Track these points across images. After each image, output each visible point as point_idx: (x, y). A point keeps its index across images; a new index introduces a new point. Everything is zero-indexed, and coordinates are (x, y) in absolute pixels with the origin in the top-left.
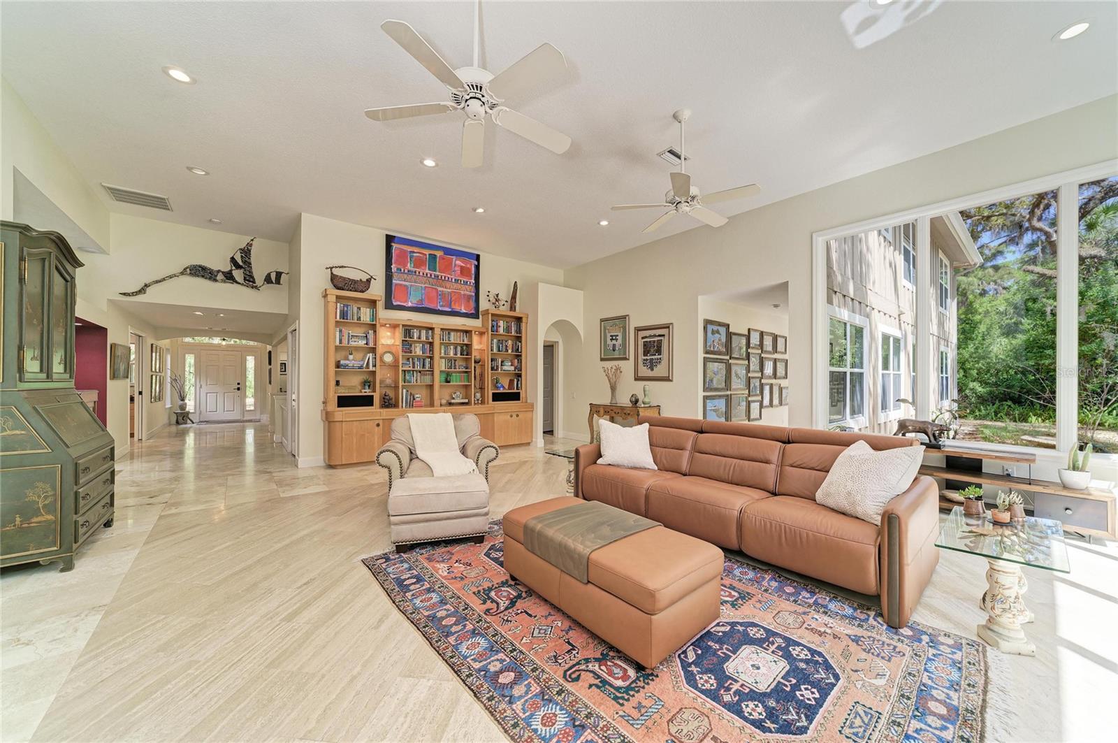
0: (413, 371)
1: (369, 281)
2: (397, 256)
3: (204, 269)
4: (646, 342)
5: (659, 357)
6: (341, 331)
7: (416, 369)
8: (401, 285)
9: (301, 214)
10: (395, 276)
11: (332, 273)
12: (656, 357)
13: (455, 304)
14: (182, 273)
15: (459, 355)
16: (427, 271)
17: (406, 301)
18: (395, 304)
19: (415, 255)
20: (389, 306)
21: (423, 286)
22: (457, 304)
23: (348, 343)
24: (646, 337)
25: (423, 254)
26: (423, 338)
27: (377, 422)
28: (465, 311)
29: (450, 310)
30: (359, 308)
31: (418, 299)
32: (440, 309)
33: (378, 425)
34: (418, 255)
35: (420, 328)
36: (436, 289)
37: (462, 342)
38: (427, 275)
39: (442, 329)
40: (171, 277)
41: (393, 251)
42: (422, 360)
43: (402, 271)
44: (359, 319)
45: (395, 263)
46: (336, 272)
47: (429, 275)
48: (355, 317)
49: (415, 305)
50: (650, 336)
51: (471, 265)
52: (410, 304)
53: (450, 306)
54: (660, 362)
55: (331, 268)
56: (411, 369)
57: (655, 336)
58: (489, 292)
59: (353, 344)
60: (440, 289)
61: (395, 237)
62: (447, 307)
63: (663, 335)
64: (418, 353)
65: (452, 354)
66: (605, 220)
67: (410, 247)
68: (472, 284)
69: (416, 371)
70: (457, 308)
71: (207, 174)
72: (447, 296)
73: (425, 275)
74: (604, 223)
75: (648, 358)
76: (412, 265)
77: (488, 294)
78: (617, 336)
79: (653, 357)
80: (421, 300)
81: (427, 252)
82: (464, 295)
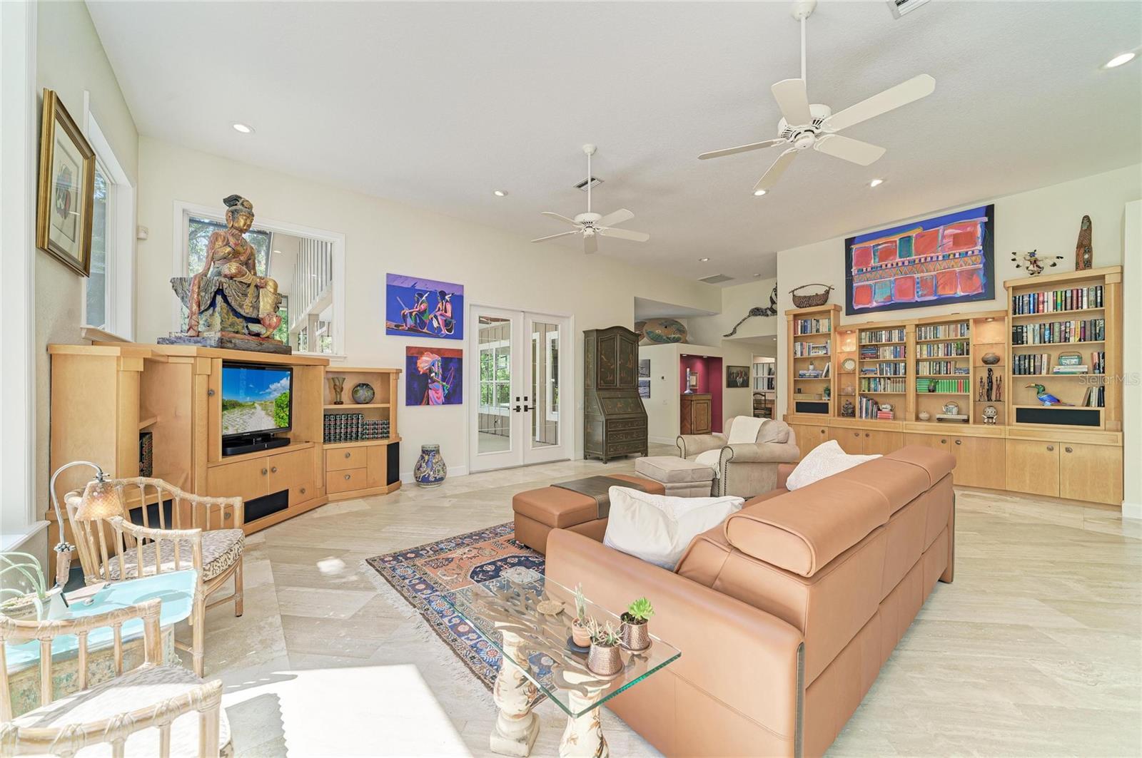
0: (880, 378)
1: (827, 292)
2: (858, 256)
3: (758, 309)
6: (802, 345)
7: (885, 376)
8: (863, 286)
9: (776, 254)
10: (855, 279)
11: (794, 295)
13: (944, 288)
14: (749, 316)
15: (954, 355)
16: (898, 260)
17: (870, 302)
18: (856, 308)
19: (880, 247)
20: (850, 311)
21: (892, 279)
22: (947, 288)
23: (809, 354)
25: (891, 242)
26: (895, 339)
27: (823, 428)
28: (962, 294)
29: (936, 298)
30: (818, 321)
31: (885, 296)
32: (919, 300)
33: (823, 432)
34: (884, 246)
35: (890, 329)
36: (910, 277)
37: (959, 337)
38: (897, 264)
39: (917, 326)
40: (744, 320)
41: (853, 253)
42: (892, 365)
43: (864, 270)
44: (818, 330)
45: (856, 265)
46: (799, 293)
47: (900, 264)
48: (814, 330)
49: (882, 304)
51: (975, 225)
52: (875, 304)
53: (935, 293)
55: (793, 291)
56: (879, 376)
58: (1014, 253)
59: (812, 354)
60: (916, 276)
61: (855, 238)
62: (931, 295)
64: (888, 358)
65: (941, 355)
67: (872, 241)
68: (976, 253)
69: (884, 378)
70: (948, 293)
71: (709, 259)
72: (929, 281)
73: (895, 266)
76: (877, 260)
77: (1014, 257)
80: (891, 296)
81: (897, 238)
82: (961, 272)
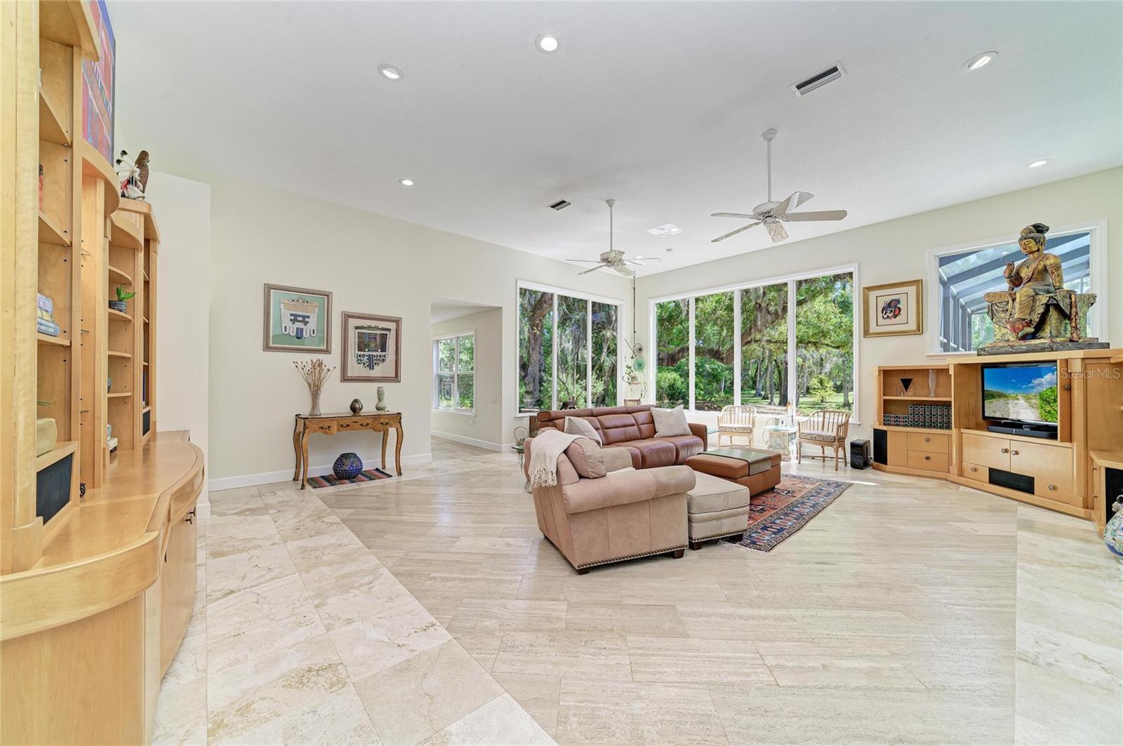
4: (364, 333)
5: (384, 353)
12: (377, 353)
24: (362, 328)
50: (369, 328)
54: (384, 360)
57: (377, 328)
63: (389, 330)
66: (408, 179)
74: (408, 183)
75: (366, 353)
78: (308, 317)
79: (375, 353)
